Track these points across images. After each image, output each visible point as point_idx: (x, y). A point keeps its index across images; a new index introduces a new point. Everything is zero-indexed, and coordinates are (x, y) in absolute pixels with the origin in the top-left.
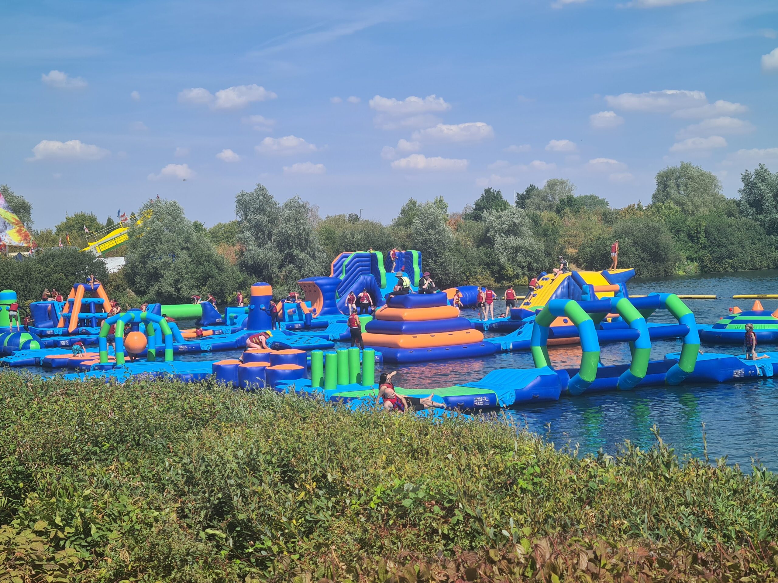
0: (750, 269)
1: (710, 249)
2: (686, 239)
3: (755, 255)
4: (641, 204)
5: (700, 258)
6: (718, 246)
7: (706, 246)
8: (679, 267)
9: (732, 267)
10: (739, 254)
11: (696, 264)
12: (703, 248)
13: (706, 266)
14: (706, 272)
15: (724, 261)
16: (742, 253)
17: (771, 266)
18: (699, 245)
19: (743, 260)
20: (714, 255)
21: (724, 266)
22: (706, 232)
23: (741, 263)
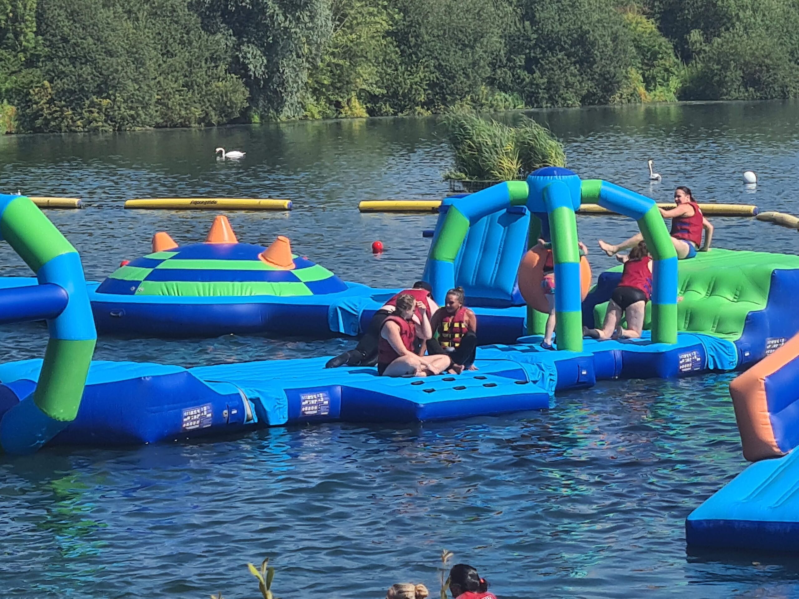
0: (158, 126)
1: (49, 65)
3: (171, 86)
5: (18, 92)
6: (73, 60)
7: (37, 58)
9: (109, 118)
10: (129, 82)
11: (8, 109)
12: (30, 63)
13: (37, 115)
15: (87, 102)
16: (135, 81)
17: (215, 119)
18: (21, 55)
19: (138, 101)
20: (59, 83)
21: (86, 115)
22: (40, 17)
23: (131, 108)
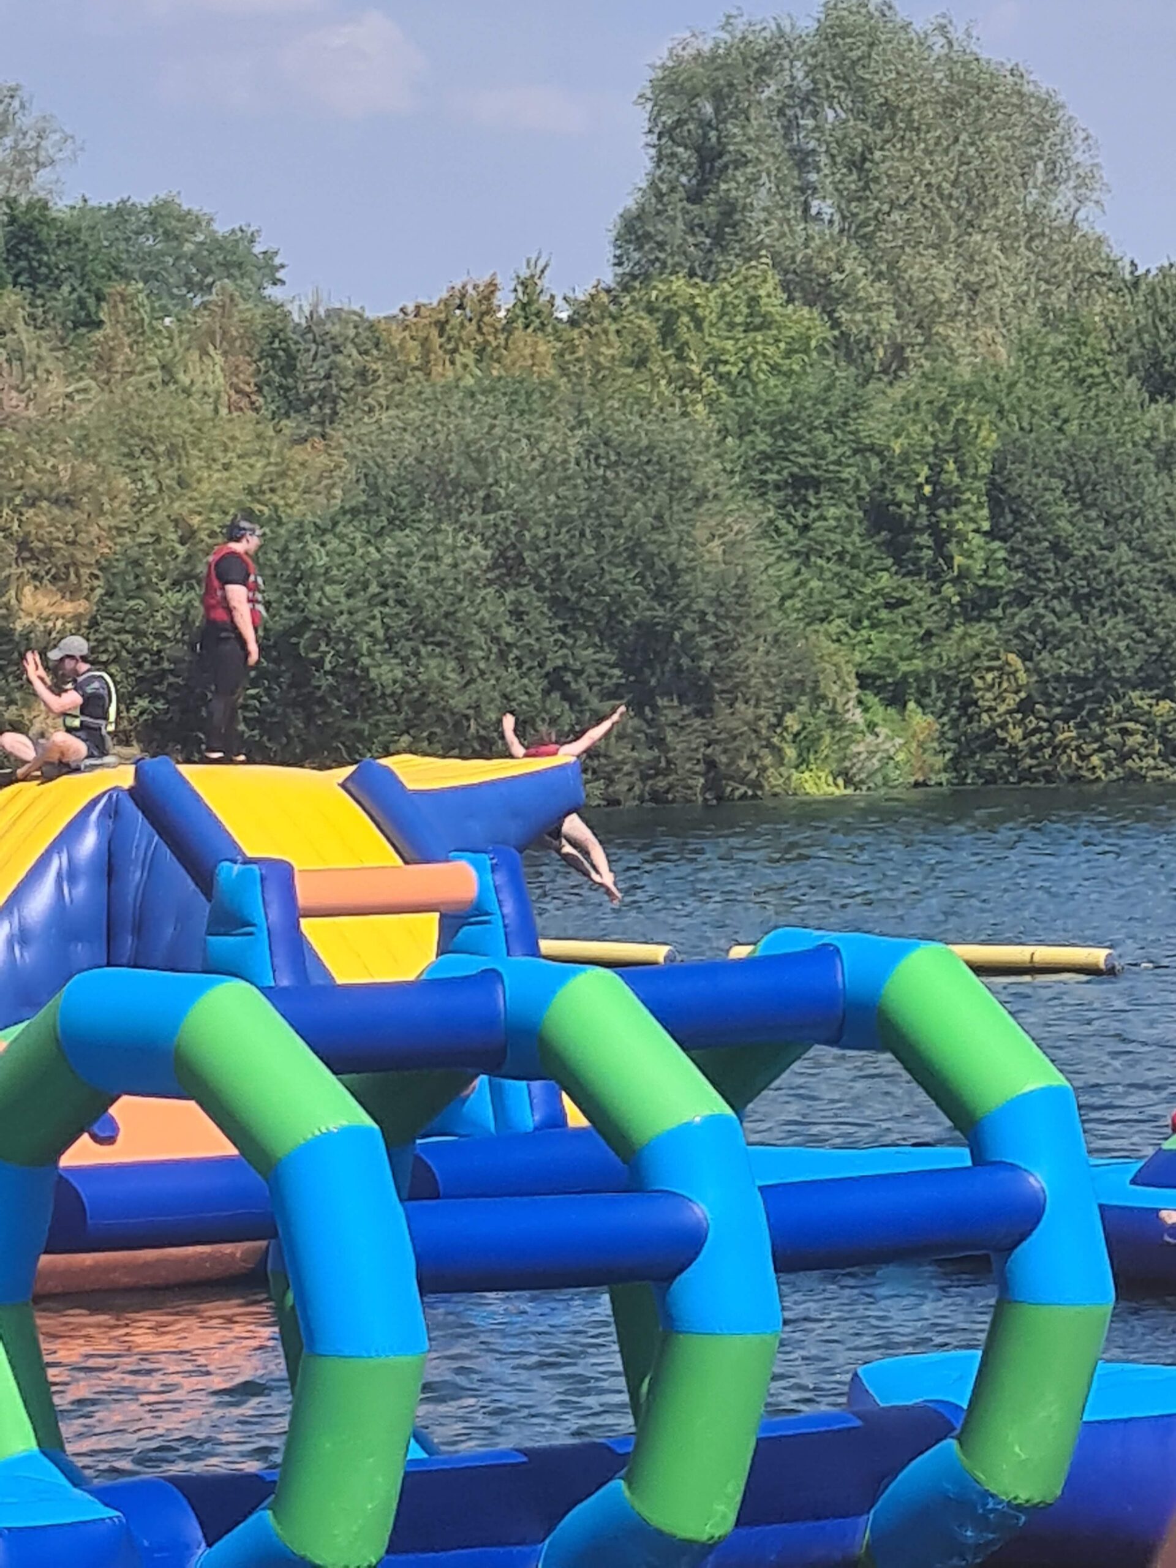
1: (1023, 616)
2: (854, 541)
4: (544, 283)
5: (945, 682)
7: (992, 597)
8: (807, 744)
9: (1170, 747)
11: (920, 721)
13: (990, 741)
14: (991, 778)
15: (1117, 707)
18: (948, 590)
20: (1046, 662)
21: (1113, 738)
